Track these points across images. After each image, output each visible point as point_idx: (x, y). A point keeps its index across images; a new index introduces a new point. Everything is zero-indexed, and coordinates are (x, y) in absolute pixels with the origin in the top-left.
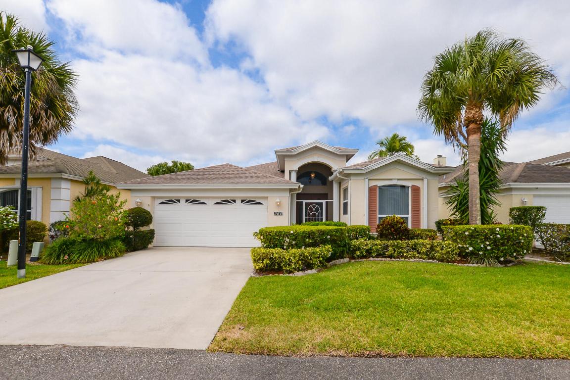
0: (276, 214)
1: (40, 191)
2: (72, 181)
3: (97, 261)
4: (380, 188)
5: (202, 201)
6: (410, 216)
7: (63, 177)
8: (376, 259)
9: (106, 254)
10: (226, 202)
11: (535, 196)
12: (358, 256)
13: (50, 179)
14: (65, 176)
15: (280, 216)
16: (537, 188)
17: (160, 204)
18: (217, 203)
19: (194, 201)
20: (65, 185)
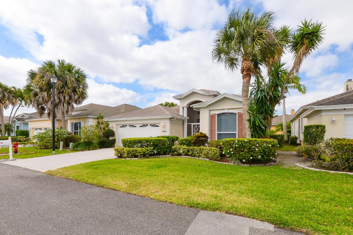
0: (163, 131)
1: (83, 122)
2: (94, 118)
3: (85, 151)
4: (218, 115)
5: (135, 125)
6: (237, 133)
7: (89, 117)
8: (184, 156)
9: (89, 148)
10: (144, 126)
11: (345, 115)
12: (175, 154)
13: (86, 118)
14: (89, 116)
15: (165, 133)
16: (345, 109)
17: (120, 127)
18: (141, 126)
19: (132, 126)
20: (90, 120)
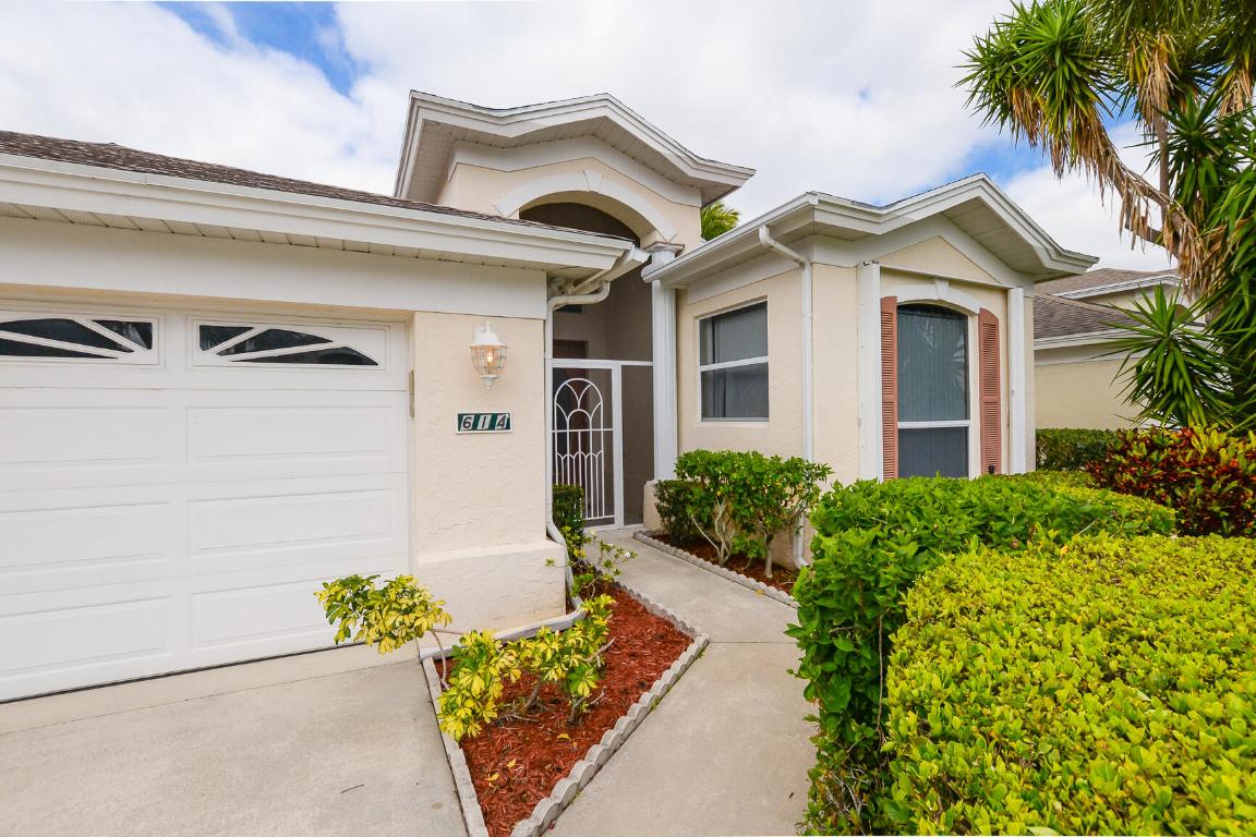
0: (469, 422)
6: (974, 424)
15: (497, 438)
